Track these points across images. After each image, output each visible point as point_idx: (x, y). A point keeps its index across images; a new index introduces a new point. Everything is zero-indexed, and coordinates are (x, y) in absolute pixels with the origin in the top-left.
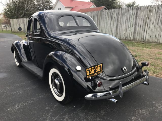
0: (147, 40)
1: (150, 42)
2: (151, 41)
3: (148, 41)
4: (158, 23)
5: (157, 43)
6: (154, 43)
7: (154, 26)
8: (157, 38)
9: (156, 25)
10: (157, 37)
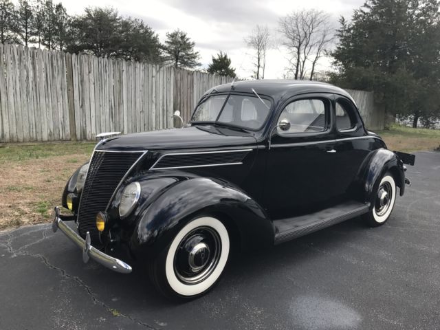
0: (8, 137)
1: (18, 142)
2: (21, 138)
3: (13, 137)
4: (28, 92)
5: (36, 141)
6: (30, 141)
7: (19, 99)
8: (34, 130)
9: (25, 97)
10: (34, 127)
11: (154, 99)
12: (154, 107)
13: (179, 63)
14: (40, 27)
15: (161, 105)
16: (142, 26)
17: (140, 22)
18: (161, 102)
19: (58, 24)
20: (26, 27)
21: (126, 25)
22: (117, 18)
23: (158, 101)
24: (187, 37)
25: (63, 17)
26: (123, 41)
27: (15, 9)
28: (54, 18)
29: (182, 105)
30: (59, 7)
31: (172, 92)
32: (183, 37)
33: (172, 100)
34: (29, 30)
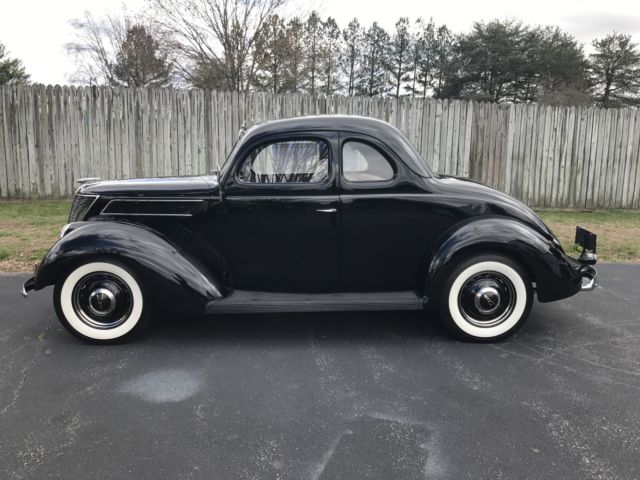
11: (437, 147)
12: (436, 157)
13: (612, 87)
14: (417, 59)
15: (448, 155)
16: (556, 36)
17: (554, 30)
18: (449, 152)
19: (439, 52)
20: (400, 62)
21: (532, 38)
22: (520, 29)
23: (443, 151)
24: (632, 41)
25: (447, 42)
26: (524, 63)
27: (391, 40)
28: (435, 45)
29: (485, 155)
30: (443, 29)
31: (468, 136)
32: (623, 44)
33: (468, 147)
34: (403, 66)
